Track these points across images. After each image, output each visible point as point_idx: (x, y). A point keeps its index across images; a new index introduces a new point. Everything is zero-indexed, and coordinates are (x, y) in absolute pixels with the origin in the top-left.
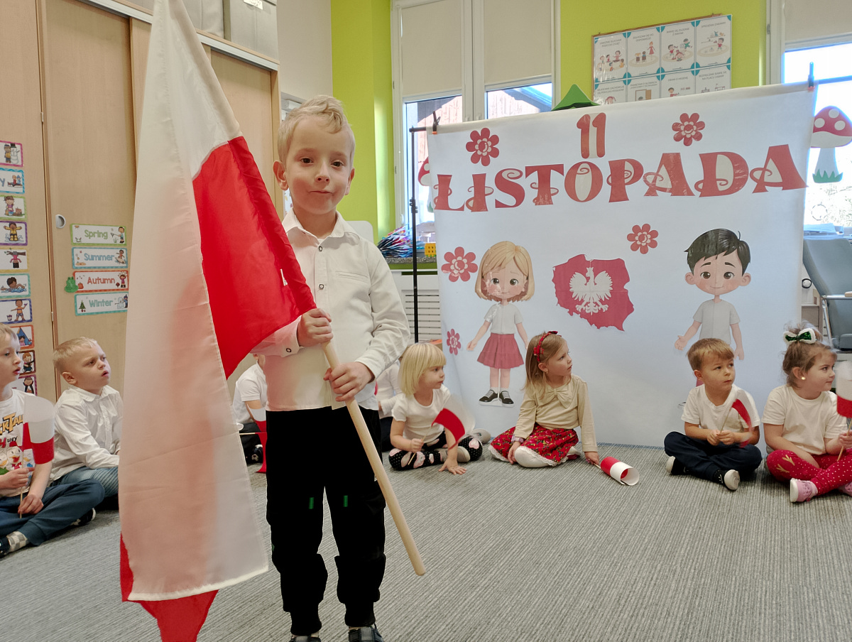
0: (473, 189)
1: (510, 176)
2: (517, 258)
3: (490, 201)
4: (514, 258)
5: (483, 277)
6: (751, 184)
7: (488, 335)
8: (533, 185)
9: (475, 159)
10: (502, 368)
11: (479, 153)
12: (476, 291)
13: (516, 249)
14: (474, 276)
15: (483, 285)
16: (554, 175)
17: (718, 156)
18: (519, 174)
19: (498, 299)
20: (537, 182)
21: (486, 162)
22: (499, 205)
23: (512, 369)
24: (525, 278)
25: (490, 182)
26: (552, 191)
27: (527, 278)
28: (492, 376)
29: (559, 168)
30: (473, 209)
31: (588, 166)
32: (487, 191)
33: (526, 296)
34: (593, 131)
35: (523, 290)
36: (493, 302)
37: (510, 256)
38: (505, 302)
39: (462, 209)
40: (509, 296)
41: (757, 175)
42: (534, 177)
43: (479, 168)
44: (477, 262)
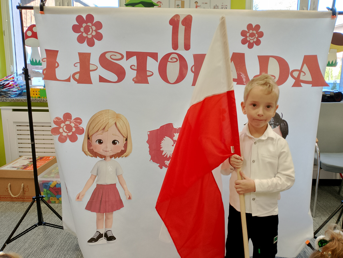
0: (78, 65)
1: (113, 57)
2: (117, 124)
3: (94, 76)
4: (115, 123)
5: (89, 138)
6: (291, 81)
7: (94, 186)
8: (132, 67)
9: (81, 40)
10: (106, 212)
11: (85, 35)
12: (83, 151)
13: (118, 116)
14: (81, 138)
15: (89, 145)
16: (150, 61)
17: (270, 58)
18: (120, 57)
19: (101, 156)
20: (136, 65)
21: (91, 44)
22: (102, 80)
23: (114, 212)
24: (125, 139)
25: (95, 60)
26: (148, 73)
27: (126, 140)
28: (98, 220)
29: (154, 56)
30: (79, 81)
31: (176, 56)
32: (92, 67)
33: (125, 153)
34: (182, 29)
35: (123, 149)
36: (98, 159)
37: (112, 122)
38: (108, 158)
39: (68, 80)
40: (112, 154)
41: (296, 74)
42: (133, 60)
43: (84, 48)
44: (84, 126)
